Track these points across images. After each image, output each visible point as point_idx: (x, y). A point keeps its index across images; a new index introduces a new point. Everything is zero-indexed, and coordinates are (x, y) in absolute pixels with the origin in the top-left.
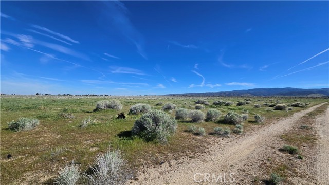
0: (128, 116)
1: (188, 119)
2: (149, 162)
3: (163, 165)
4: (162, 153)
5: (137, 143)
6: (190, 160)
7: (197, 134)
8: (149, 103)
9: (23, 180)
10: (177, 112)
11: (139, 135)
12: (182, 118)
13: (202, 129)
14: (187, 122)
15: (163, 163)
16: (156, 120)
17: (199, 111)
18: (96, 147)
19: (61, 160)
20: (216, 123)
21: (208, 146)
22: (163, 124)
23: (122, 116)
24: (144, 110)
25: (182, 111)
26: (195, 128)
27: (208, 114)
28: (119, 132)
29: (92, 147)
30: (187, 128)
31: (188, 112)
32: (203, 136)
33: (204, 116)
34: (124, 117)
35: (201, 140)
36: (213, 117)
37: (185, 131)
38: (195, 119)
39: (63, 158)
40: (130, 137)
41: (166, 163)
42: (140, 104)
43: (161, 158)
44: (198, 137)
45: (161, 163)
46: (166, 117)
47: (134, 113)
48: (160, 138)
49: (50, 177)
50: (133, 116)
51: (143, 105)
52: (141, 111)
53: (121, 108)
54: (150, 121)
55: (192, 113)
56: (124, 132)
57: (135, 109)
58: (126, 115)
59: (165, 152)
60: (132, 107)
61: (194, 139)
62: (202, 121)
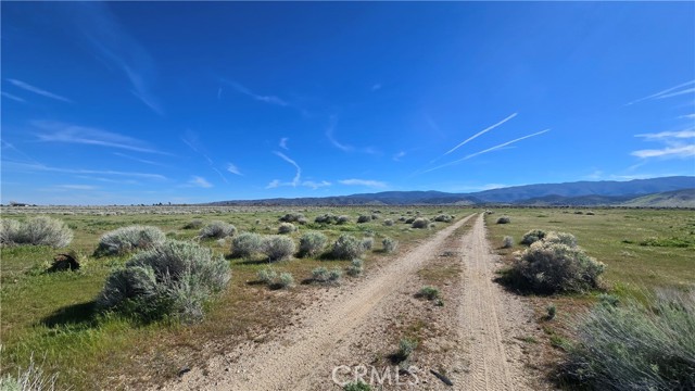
0: (93, 261)
1: (260, 256)
2: (144, 378)
3: (185, 376)
4: (188, 345)
5: (110, 335)
6: (256, 347)
7: (278, 286)
8: (155, 223)
10: (235, 243)
12: (246, 254)
13: (287, 276)
14: (258, 262)
15: (187, 371)
16: (169, 267)
17: (283, 237)
20: (316, 259)
21: (298, 310)
22: (193, 272)
24: (144, 241)
25: (248, 238)
26: (274, 274)
27: (302, 241)
28: (48, 309)
30: (255, 277)
31: (261, 240)
32: (290, 289)
33: (294, 247)
34: (75, 266)
35: (284, 299)
36: (312, 247)
37: (251, 284)
38: (275, 255)
40: (89, 319)
41: (194, 369)
42: (132, 228)
43: (180, 358)
44: (279, 294)
45: (181, 373)
46: (198, 253)
47: (114, 253)
48: (182, 311)
50: (108, 261)
51: (142, 228)
52: (135, 246)
53: (67, 240)
55: (268, 243)
56: (76, 307)
57: (116, 240)
58: (83, 261)
59: (194, 342)
60: (106, 236)
61: (269, 298)
62: (291, 258)
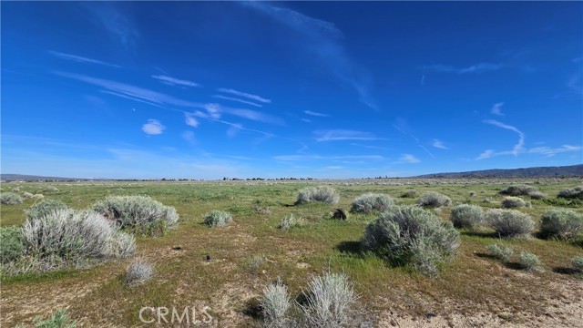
0: (351, 215)
1: (484, 229)
2: (401, 306)
3: (432, 319)
4: (428, 293)
5: (373, 266)
6: (502, 323)
7: (518, 266)
8: (386, 191)
9: (225, 292)
10: (454, 213)
11: (376, 251)
12: (468, 225)
13: (527, 256)
14: (484, 235)
15: (434, 316)
16: (409, 226)
17: (514, 212)
18: (305, 262)
19: (263, 274)
20: (573, 244)
21: (555, 301)
22: (426, 235)
23: (339, 214)
24: (379, 206)
25: (468, 210)
26: (508, 250)
27: (546, 220)
28: (338, 241)
29: (300, 261)
30: (485, 250)
31: (485, 213)
32: (537, 273)
33: (532, 224)
34: (344, 217)
35: (530, 283)
36: (564, 229)
37: (480, 255)
38: (506, 231)
39: (264, 272)
40: (359, 253)
41: (439, 317)
42: (371, 195)
43: (427, 303)
44: (520, 274)
45: (429, 316)
46: (433, 221)
47: (362, 211)
48: (420, 264)
49: (253, 296)
50: (359, 216)
51: (377, 195)
52: (374, 207)
53: (337, 201)
54: (396, 226)
55: (496, 217)
56: (350, 242)
57: (362, 203)
58: (346, 213)
59: (433, 293)
60: (357, 199)
61: (507, 276)
62: (528, 237)
